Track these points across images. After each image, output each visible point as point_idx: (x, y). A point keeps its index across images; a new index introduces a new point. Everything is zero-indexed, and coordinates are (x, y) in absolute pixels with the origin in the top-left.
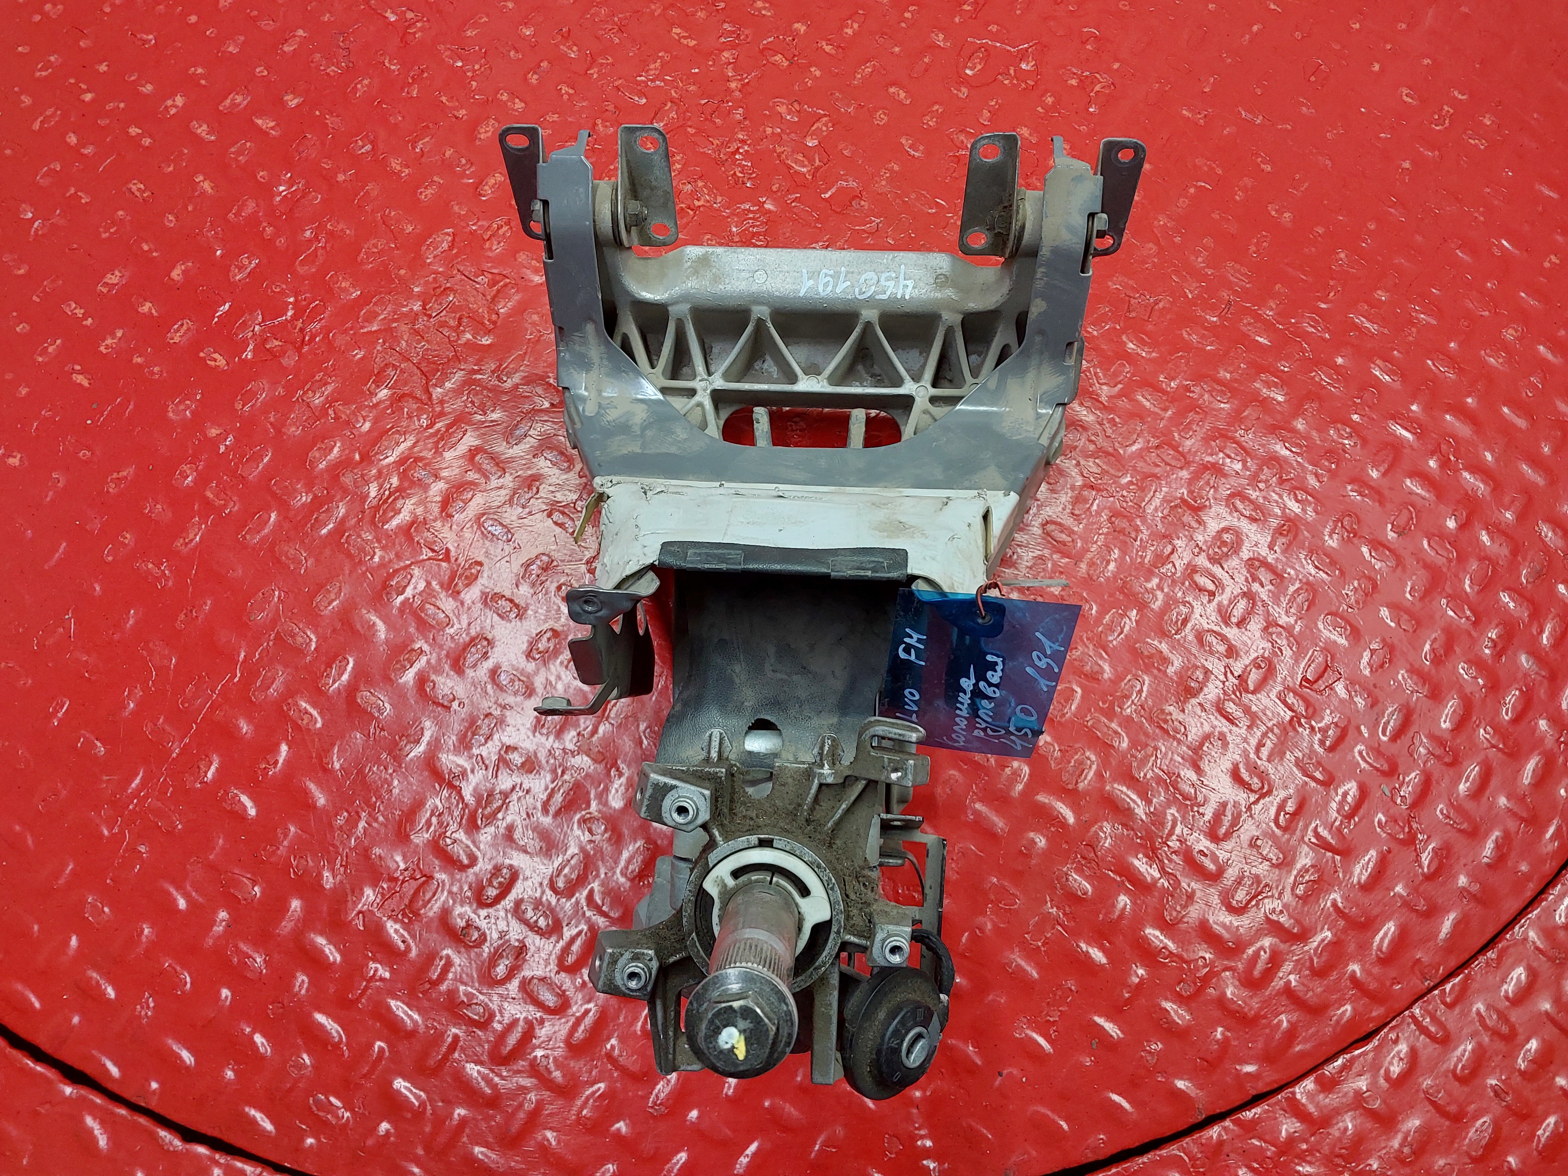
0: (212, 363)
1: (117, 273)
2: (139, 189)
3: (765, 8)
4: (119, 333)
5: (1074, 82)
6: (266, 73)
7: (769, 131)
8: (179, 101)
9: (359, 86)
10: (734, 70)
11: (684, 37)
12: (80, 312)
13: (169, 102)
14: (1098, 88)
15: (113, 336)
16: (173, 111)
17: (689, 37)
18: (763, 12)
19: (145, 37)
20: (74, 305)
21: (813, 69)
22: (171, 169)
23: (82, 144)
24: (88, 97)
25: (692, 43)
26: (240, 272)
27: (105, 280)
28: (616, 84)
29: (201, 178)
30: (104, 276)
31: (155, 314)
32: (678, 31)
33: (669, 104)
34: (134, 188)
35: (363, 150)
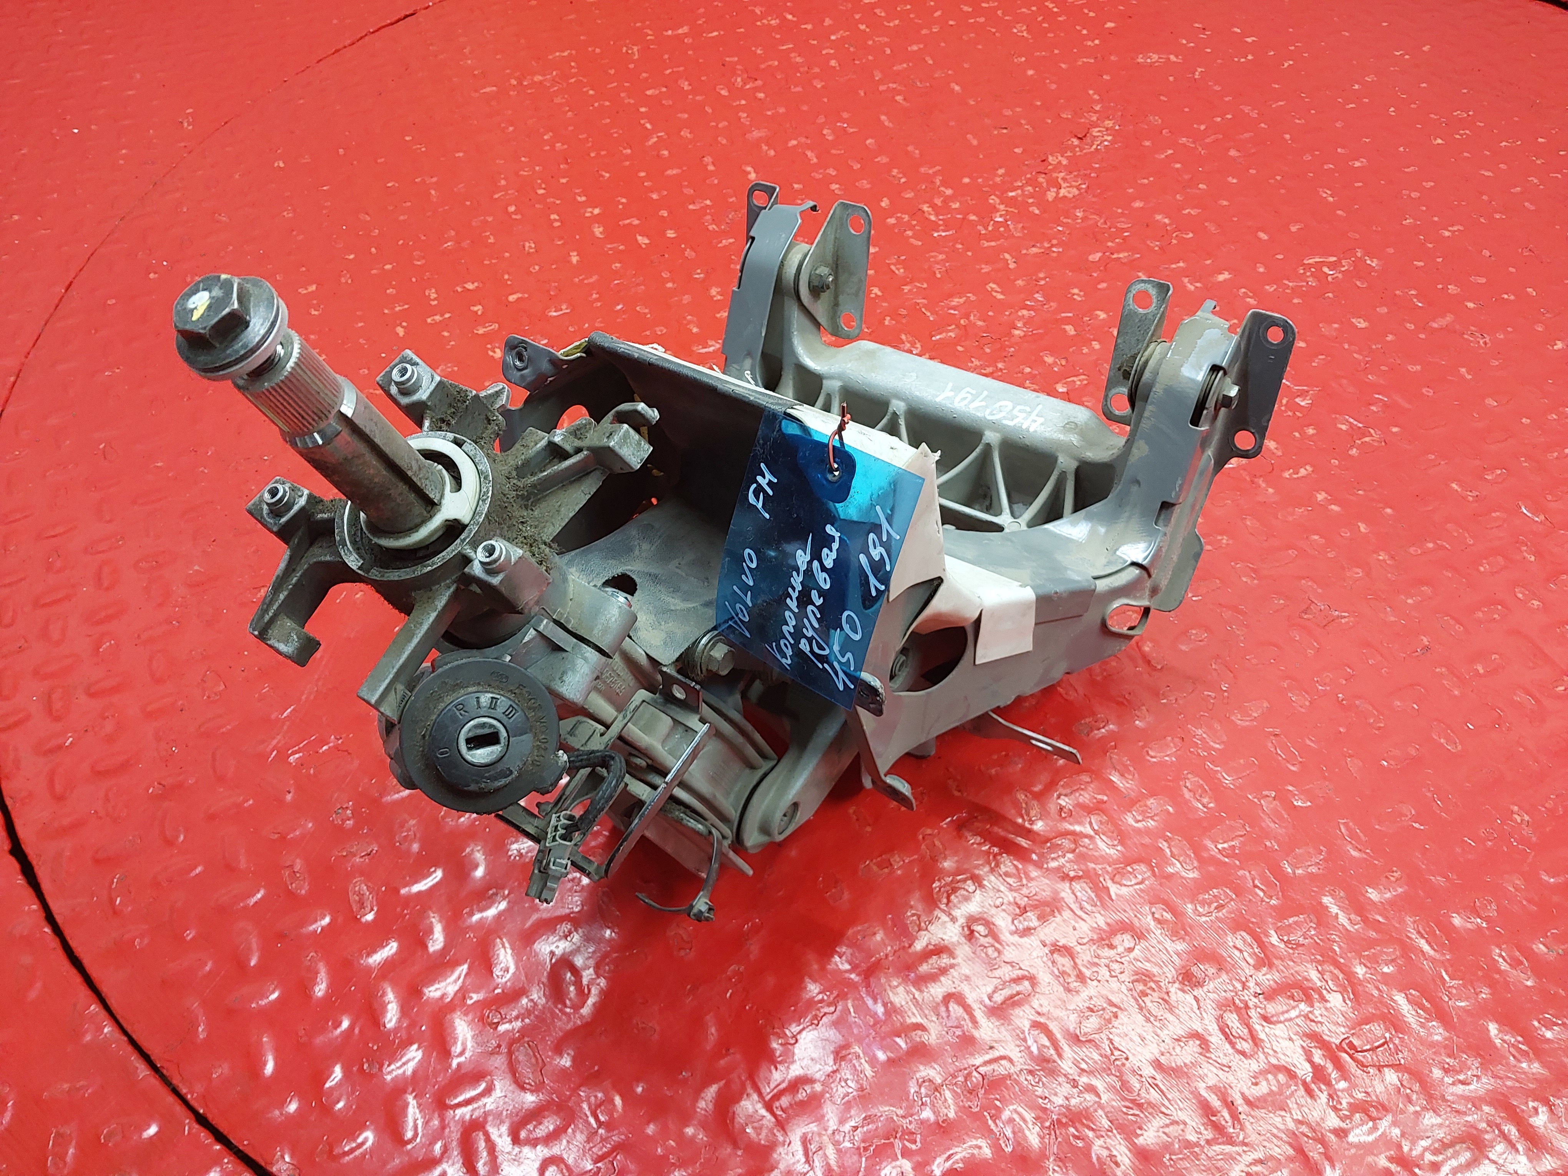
0: (491, 353)
1: (476, 284)
2: (530, 247)
3: (1078, 295)
4: (447, 315)
5: (1344, 427)
6: (666, 215)
7: (1028, 370)
8: (597, 211)
9: (724, 241)
10: (1025, 325)
11: (997, 292)
12: (433, 296)
13: (590, 210)
14: (1367, 439)
15: (442, 315)
16: (587, 215)
17: (1002, 293)
18: (1075, 297)
19: (604, 173)
20: (433, 291)
21: (1094, 343)
22: (559, 243)
23: (515, 213)
24: (541, 192)
25: (1000, 296)
26: (555, 311)
27: (466, 286)
28: (918, 301)
29: (575, 253)
30: (466, 283)
31: (479, 313)
32: (994, 286)
33: (953, 327)
34: (527, 244)
35: (697, 276)
